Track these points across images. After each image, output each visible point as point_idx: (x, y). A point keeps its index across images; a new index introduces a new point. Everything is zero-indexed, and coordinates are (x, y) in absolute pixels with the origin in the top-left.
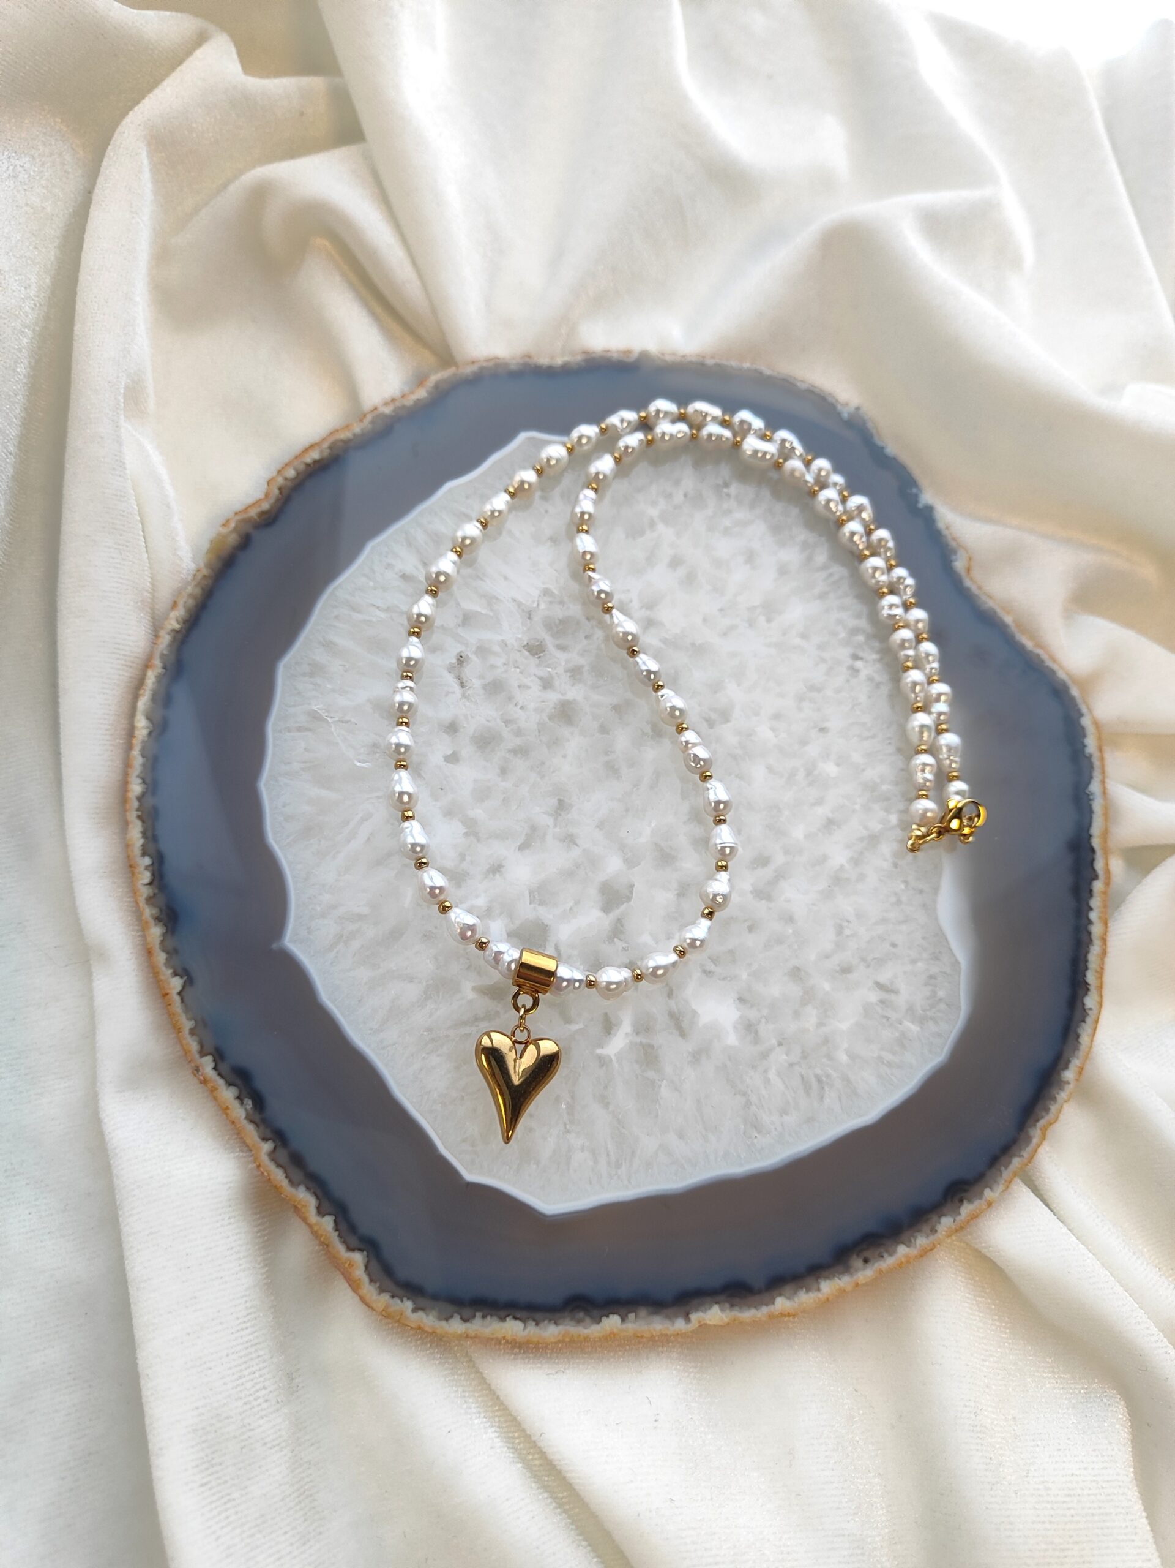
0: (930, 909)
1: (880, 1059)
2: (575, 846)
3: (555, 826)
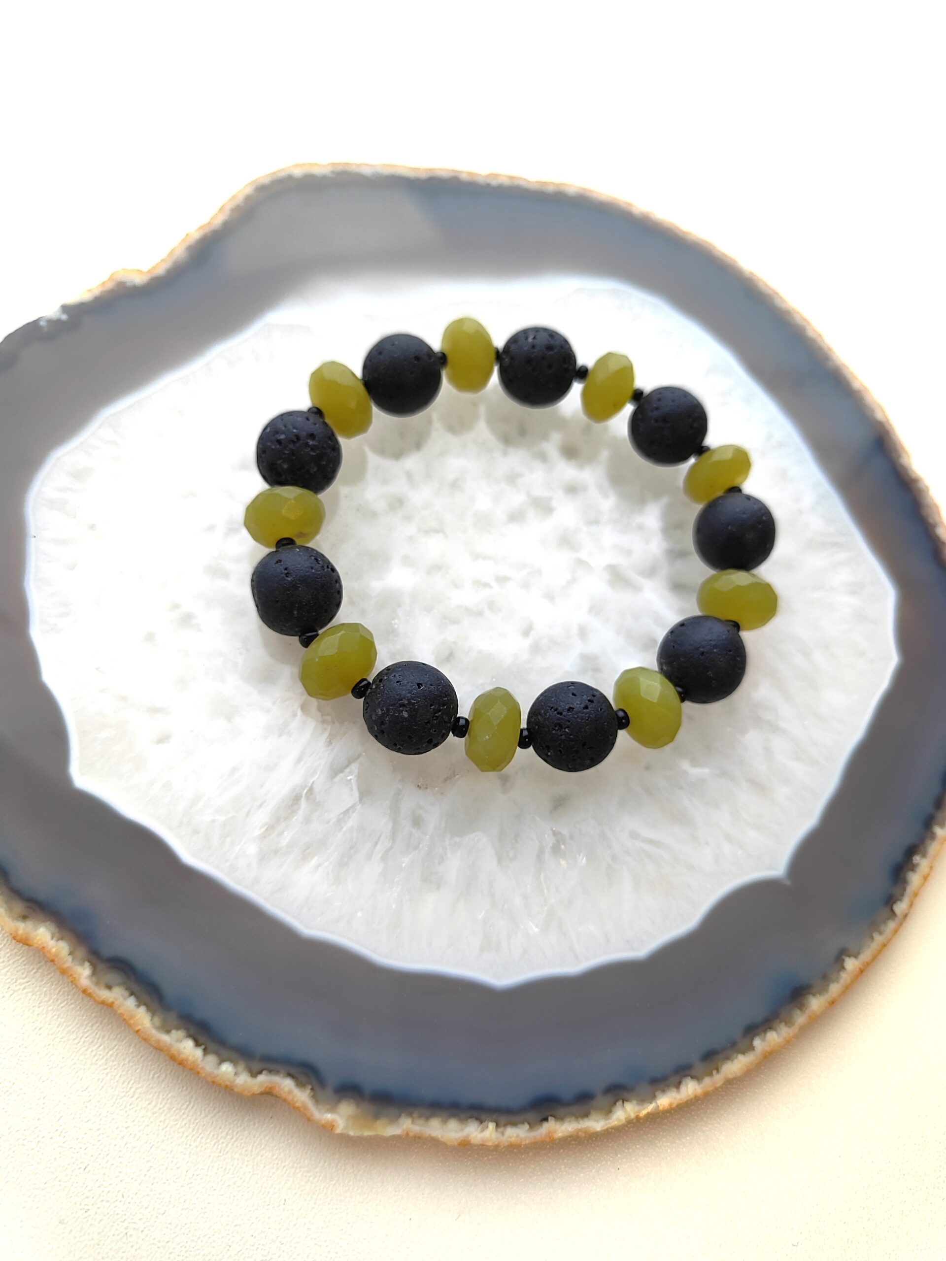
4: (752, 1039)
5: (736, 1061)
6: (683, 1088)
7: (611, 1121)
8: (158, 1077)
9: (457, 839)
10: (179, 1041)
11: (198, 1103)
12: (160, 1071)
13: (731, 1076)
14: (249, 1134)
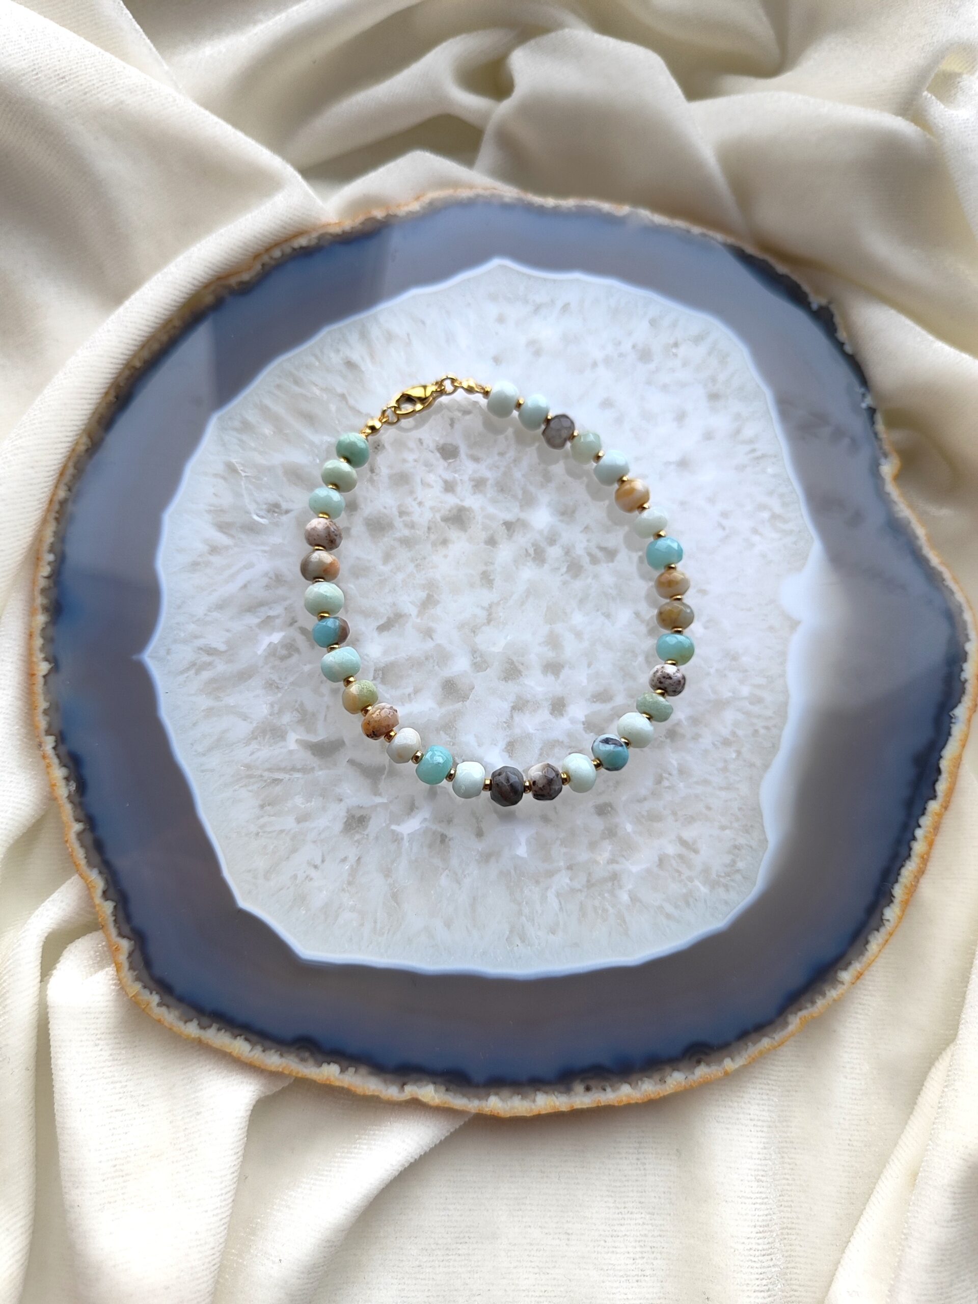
0: (755, 783)
1: (661, 908)
2: (430, 640)
3: (418, 616)
4: (55, 555)
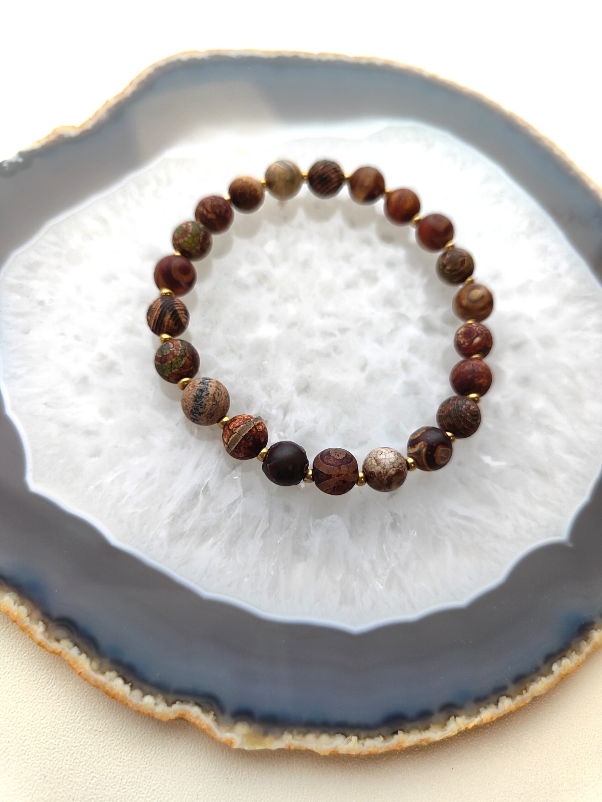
4: (551, 666)
5: (540, 683)
6: (500, 704)
7: (446, 732)
8: (98, 708)
9: (318, 521)
10: (111, 680)
11: (129, 727)
12: (99, 703)
13: (536, 695)
14: (168, 749)
